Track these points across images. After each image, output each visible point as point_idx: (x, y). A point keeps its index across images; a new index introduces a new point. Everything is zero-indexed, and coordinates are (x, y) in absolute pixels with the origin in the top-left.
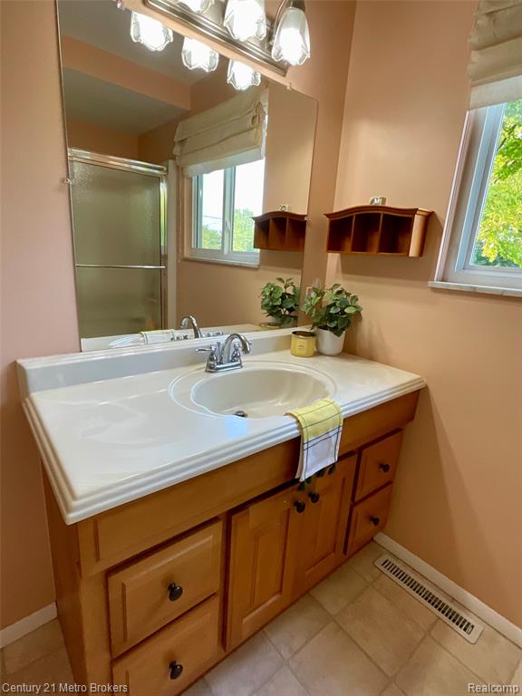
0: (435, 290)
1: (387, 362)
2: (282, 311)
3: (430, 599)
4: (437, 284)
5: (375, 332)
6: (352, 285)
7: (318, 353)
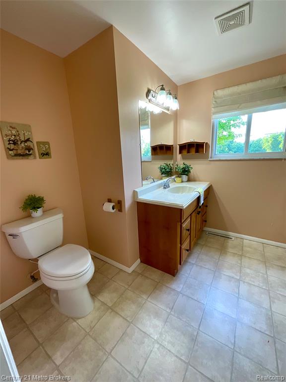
0: (210, 161)
1: (199, 181)
2: (167, 172)
3: (221, 236)
4: (210, 159)
5: (195, 174)
6: (188, 163)
7: (182, 182)
